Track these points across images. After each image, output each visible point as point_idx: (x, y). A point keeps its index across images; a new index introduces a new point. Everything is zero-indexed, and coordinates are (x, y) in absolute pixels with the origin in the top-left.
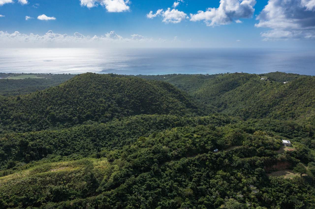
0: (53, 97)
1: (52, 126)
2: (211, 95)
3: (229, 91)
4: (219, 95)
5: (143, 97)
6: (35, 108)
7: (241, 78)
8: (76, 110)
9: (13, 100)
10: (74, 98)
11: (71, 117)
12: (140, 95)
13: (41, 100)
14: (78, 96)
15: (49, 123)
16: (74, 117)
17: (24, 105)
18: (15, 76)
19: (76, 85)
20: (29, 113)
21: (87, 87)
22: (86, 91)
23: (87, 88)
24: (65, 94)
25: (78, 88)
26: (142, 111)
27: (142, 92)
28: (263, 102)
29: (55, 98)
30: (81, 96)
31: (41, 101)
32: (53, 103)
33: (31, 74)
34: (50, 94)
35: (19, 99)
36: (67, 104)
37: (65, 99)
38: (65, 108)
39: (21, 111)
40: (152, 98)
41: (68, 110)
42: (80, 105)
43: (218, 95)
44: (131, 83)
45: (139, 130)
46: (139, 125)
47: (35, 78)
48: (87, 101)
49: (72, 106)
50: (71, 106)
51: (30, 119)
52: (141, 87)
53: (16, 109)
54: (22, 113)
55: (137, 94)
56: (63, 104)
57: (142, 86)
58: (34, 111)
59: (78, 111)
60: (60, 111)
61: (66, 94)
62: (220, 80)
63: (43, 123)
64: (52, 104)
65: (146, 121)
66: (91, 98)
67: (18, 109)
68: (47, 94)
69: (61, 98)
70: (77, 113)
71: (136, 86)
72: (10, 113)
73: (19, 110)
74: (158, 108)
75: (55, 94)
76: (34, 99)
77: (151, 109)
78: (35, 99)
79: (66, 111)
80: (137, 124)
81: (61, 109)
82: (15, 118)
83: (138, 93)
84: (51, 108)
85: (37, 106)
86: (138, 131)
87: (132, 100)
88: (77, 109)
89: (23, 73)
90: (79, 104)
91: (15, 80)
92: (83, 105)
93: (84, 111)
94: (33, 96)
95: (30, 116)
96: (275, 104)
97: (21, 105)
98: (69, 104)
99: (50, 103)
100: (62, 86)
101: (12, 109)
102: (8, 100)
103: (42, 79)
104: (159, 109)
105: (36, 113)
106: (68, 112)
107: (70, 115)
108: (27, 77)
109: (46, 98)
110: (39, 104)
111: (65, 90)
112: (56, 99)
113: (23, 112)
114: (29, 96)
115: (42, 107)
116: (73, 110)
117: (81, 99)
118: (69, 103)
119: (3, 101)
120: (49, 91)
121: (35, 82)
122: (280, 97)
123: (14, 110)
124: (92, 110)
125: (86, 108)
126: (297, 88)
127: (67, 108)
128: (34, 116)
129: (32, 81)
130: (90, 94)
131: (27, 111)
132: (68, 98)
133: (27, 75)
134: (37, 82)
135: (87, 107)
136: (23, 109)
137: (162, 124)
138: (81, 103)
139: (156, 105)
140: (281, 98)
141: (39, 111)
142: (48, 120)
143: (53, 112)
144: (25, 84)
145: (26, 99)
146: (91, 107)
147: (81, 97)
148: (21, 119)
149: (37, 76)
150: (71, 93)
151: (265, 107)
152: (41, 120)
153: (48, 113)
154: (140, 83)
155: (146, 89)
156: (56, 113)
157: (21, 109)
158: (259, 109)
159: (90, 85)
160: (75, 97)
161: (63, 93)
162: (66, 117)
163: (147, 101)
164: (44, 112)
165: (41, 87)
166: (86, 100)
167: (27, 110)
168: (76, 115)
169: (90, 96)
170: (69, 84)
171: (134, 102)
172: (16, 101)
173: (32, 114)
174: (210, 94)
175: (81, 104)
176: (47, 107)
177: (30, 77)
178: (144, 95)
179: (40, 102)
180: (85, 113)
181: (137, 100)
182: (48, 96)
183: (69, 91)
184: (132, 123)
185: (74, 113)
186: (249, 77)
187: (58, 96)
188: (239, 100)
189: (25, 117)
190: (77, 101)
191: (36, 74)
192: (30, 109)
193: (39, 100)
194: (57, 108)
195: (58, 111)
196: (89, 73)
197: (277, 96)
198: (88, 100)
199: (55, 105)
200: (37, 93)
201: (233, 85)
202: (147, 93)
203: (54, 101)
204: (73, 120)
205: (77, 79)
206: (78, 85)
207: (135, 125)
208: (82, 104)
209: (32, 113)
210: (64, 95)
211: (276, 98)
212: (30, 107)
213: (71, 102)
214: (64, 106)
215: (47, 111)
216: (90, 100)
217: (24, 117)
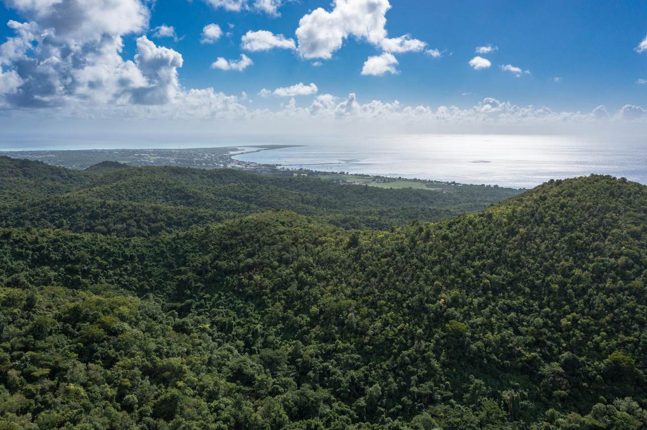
0: (467, 256)
1: (447, 388)
6: (396, 288)
8: (559, 329)
9: (337, 244)
10: (547, 272)
11: (531, 361)
13: (422, 260)
14: (563, 262)
15: (436, 371)
16: (549, 359)
17: (363, 271)
18: (385, 182)
19: (558, 218)
20: (373, 305)
21: (601, 229)
22: (602, 244)
23: (605, 236)
24: (510, 250)
25: (563, 231)
29: (473, 260)
30: (580, 267)
31: (420, 264)
32: (463, 281)
33: (415, 180)
34: (458, 241)
35: (354, 242)
36: (519, 291)
37: (512, 267)
38: (510, 309)
39: (348, 291)
41: (521, 322)
42: (574, 308)
47: (420, 188)
48: (608, 292)
49: (541, 307)
50: (536, 304)
51: (370, 332)
53: (336, 280)
54: (350, 301)
56: (503, 288)
58: (389, 300)
59: (567, 334)
60: (488, 318)
61: (515, 249)
63: (414, 361)
64: (457, 283)
66: (626, 279)
67: (341, 282)
68: (445, 238)
69: (497, 263)
70: (559, 344)
72: (315, 291)
73: (344, 285)
75: (475, 242)
76: (399, 251)
78: (401, 250)
79: (511, 323)
81: (492, 312)
82: (324, 317)
84: (454, 303)
85: (403, 281)
88: (564, 322)
89: (400, 178)
90: (569, 302)
91: (381, 190)
92: (591, 307)
93: (597, 343)
94: (397, 239)
95: (373, 321)
97: (355, 269)
98: (524, 294)
99: (452, 277)
100: (502, 214)
101: (325, 279)
102: (324, 242)
103: (436, 193)
105: (396, 311)
106: (523, 329)
107: (530, 346)
108: (406, 185)
109: (439, 255)
110: (413, 276)
111: (513, 232)
112: (477, 263)
113: (353, 296)
114: (386, 237)
115: (421, 289)
116: (545, 325)
117: (579, 280)
118: (527, 290)
119: (308, 244)
120: (454, 228)
121: (420, 196)
123: (328, 281)
124: (636, 344)
125: (603, 326)
127: (518, 310)
128: (386, 324)
129: (414, 194)
130: (622, 260)
131: (368, 294)
132: (523, 267)
133: (407, 182)
134: (425, 198)
135: (609, 323)
136: (357, 286)
138: (578, 296)
141: (408, 307)
142: (434, 351)
143: (458, 319)
144: (398, 199)
145: (375, 246)
146: (629, 327)
147: (577, 272)
148: (341, 324)
149: (427, 186)
150: (539, 246)
152: (407, 348)
153: (440, 318)
156: (472, 326)
157: (349, 284)
159: (615, 221)
160: (553, 265)
161: (506, 242)
162: (511, 355)
164: (426, 310)
165: (430, 209)
166: (601, 285)
167: (367, 290)
168: (556, 350)
169: (622, 272)
170: (529, 210)
172: (344, 249)
173: (380, 313)
175: (580, 303)
176: (438, 290)
177: (412, 186)
179: (417, 267)
180: (598, 352)
182: (449, 247)
183: (529, 238)
185: (549, 343)
187: (483, 252)
189: (353, 317)
190: (563, 285)
191: (424, 182)
192: (376, 291)
193: (415, 260)
194: (476, 301)
195: (479, 320)
196: (602, 177)
198: (612, 291)
199: (469, 288)
200: (413, 230)
203: (468, 271)
204: (543, 376)
205: (560, 193)
206: (563, 219)
208: (587, 302)
209: (381, 306)
210: (507, 251)
212: (382, 280)
213: (533, 287)
214: (503, 297)
215: (435, 312)
216: (621, 290)
217: (351, 318)
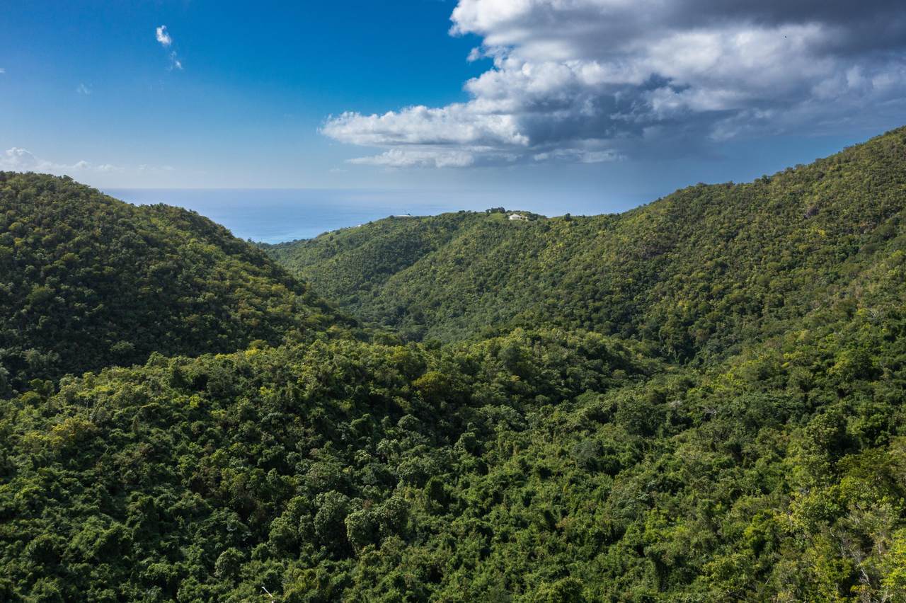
2: (337, 291)
3: (397, 270)
4: (368, 289)
5: (108, 269)
7: (428, 227)
12: (88, 255)
26: (121, 345)
27: (94, 238)
28: (596, 277)
40: (164, 271)
43: (363, 288)
44: (12, 197)
45: (196, 486)
46: (177, 438)
52: (82, 215)
55: (62, 253)
57: (91, 212)
62: (341, 245)
65: (225, 395)
71: (49, 209)
74: (215, 325)
77: (178, 332)
80: (157, 435)
83: (70, 244)
86: (190, 499)
87: (36, 289)
96: (645, 280)
104: (223, 332)
122: (653, 254)
126: (700, 217)
137: (346, 406)
139: (196, 307)
140: (658, 257)
151: (611, 293)
154: (70, 197)
155: (116, 227)
158: (591, 304)
163: (144, 289)
171: (50, 299)
174: (334, 289)
178: (112, 258)
181: (74, 283)
184: (104, 435)
186: (453, 220)
188: (469, 291)
197: (640, 250)
201: (407, 248)
202: (128, 244)
207: (143, 446)
211: (636, 257)
